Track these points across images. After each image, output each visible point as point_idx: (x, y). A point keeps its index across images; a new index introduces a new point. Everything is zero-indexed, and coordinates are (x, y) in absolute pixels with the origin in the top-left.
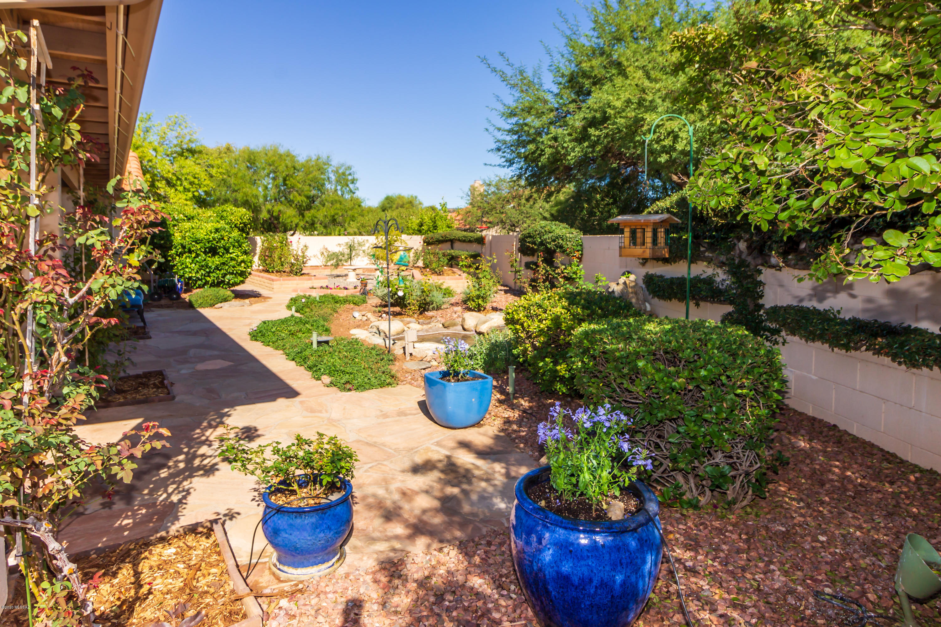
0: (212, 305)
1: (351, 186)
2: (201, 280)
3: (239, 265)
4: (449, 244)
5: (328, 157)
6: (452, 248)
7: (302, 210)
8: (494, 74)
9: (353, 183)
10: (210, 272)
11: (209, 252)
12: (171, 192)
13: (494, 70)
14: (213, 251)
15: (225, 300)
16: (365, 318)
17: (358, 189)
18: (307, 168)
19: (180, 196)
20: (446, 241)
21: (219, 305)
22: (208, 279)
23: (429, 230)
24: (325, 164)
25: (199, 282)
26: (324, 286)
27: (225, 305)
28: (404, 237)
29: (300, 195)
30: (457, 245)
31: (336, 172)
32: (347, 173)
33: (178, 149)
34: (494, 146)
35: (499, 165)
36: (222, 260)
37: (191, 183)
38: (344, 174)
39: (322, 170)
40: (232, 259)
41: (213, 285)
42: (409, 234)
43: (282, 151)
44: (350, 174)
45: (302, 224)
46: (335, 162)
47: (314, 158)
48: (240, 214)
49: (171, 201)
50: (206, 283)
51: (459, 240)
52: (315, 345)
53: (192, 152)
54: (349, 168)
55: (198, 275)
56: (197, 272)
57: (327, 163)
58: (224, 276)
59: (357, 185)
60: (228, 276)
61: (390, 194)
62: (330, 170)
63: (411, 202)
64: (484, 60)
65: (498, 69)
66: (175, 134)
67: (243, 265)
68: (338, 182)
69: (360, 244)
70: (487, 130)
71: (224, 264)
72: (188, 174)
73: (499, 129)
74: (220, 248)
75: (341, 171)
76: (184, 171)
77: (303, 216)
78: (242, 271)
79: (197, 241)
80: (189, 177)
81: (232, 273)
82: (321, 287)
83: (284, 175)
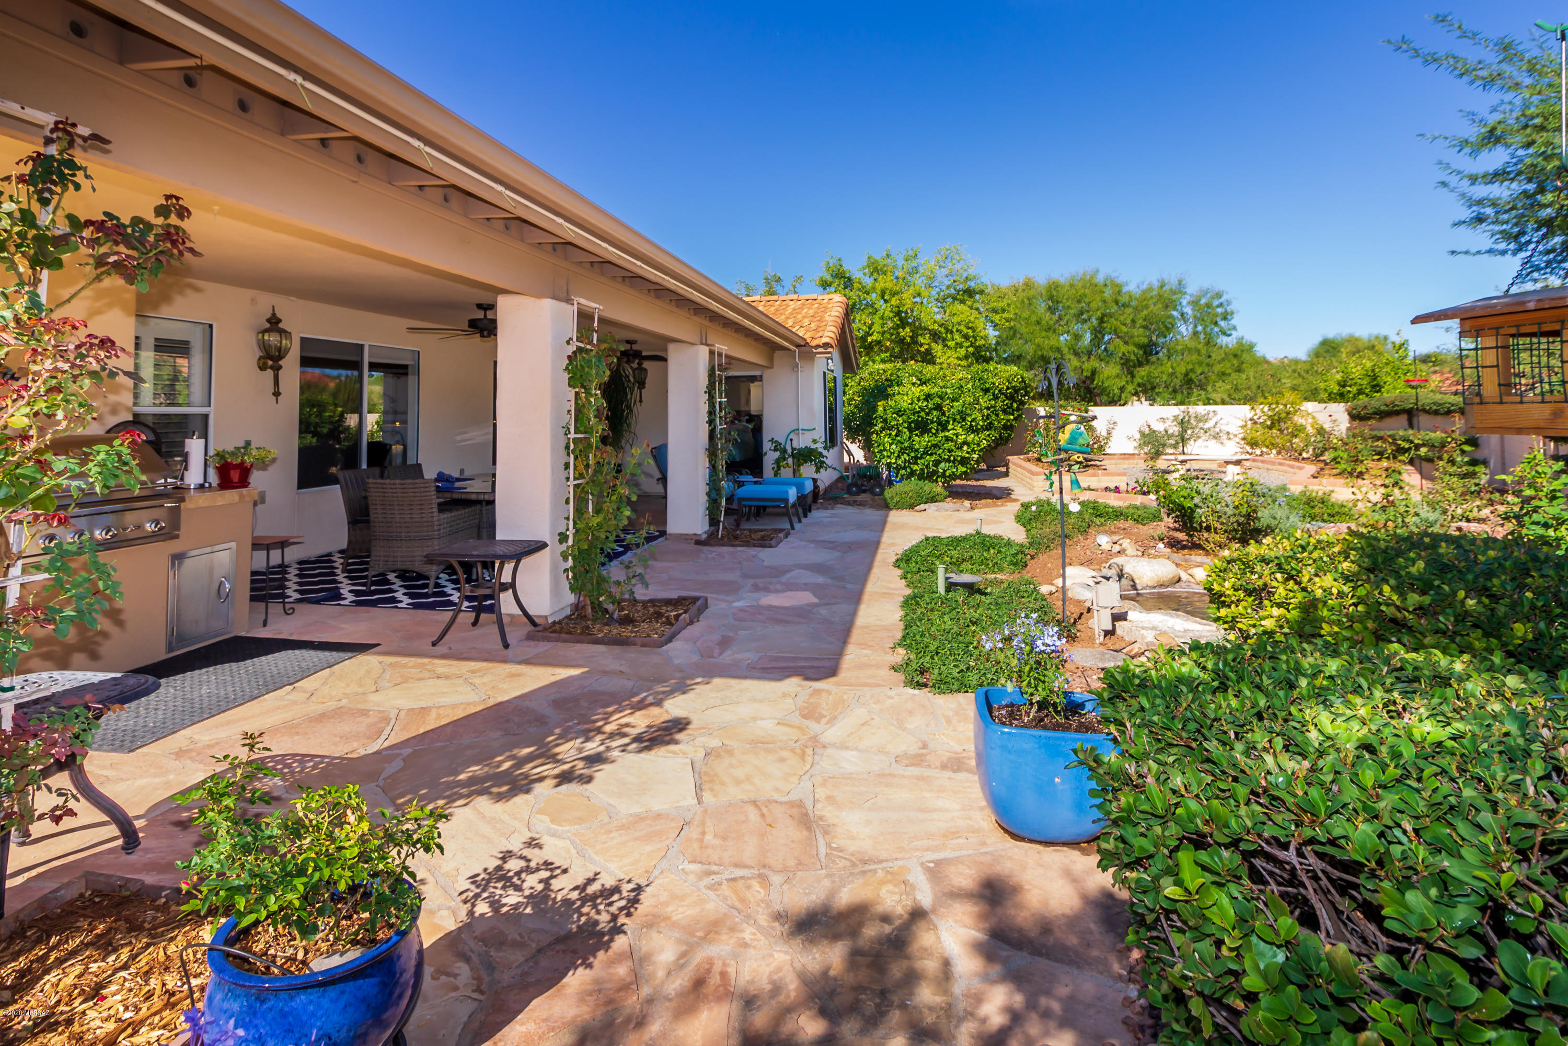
0: (912, 507)
1: (1222, 323)
2: (905, 468)
3: (960, 448)
4: (1403, 419)
5: (1180, 282)
6: (1411, 426)
7: (1129, 366)
8: (1434, 66)
9: (1225, 318)
10: (916, 458)
11: (916, 429)
12: (937, 349)
13: (1433, 60)
14: (921, 427)
15: (933, 499)
16: (1117, 548)
17: (1235, 328)
18: (1143, 301)
19: (949, 353)
20: (1397, 413)
21: (922, 507)
22: (915, 467)
23: (1360, 392)
24: (1174, 293)
25: (903, 472)
26: (1112, 486)
27: (932, 508)
28: (1310, 406)
29: (1126, 343)
30: (1423, 419)
31: (1195, 303)
32: (1216, 303)
33: (952, 291)
34: (1466, 214)
35: (1490, 251)
36: (934, 440)
37: (966, 337)
38: (1208, 305)
39: (1169, 304)
40: (948, 439)
41: (921, 477)
42: (1321, 401)
43: (1100, 278)
44: (1221, 305)
45: (1130, 388)
46: (1192, 288)
47: (1156, 284)
48: (1007, 375)
49: (938, 361)
50: (913, 473)
51: (1428, 412)
52: (941, 589)
53: (970, 293)
54: (1219, 295)
55: (899, 462)
56: (899, 456)
57: (1180, 289)
58: (937, 463)
59: (1233, 322)
60: (942, 465)
61: (1331, 334)
62: (1184, 302)
63: (1373, 347)
64: (1402, 45)
65: (1441, 53)
66: (945, 271)
67: (965, 448)
68: (1199, 320)
69: (1199, 419)
70: (1444, 184)
71: (935, 446)
72: (959, 324)
73: (1473, 179)
74: (932, 422)
75: (1203, 301)
76: (955, 320)
77: (1133, 376)
78: (963, 458)
79: (899, 413)
80: (962, 328)
81: (948, 461)
82: (1106, 489)
83: (1099, 314)
